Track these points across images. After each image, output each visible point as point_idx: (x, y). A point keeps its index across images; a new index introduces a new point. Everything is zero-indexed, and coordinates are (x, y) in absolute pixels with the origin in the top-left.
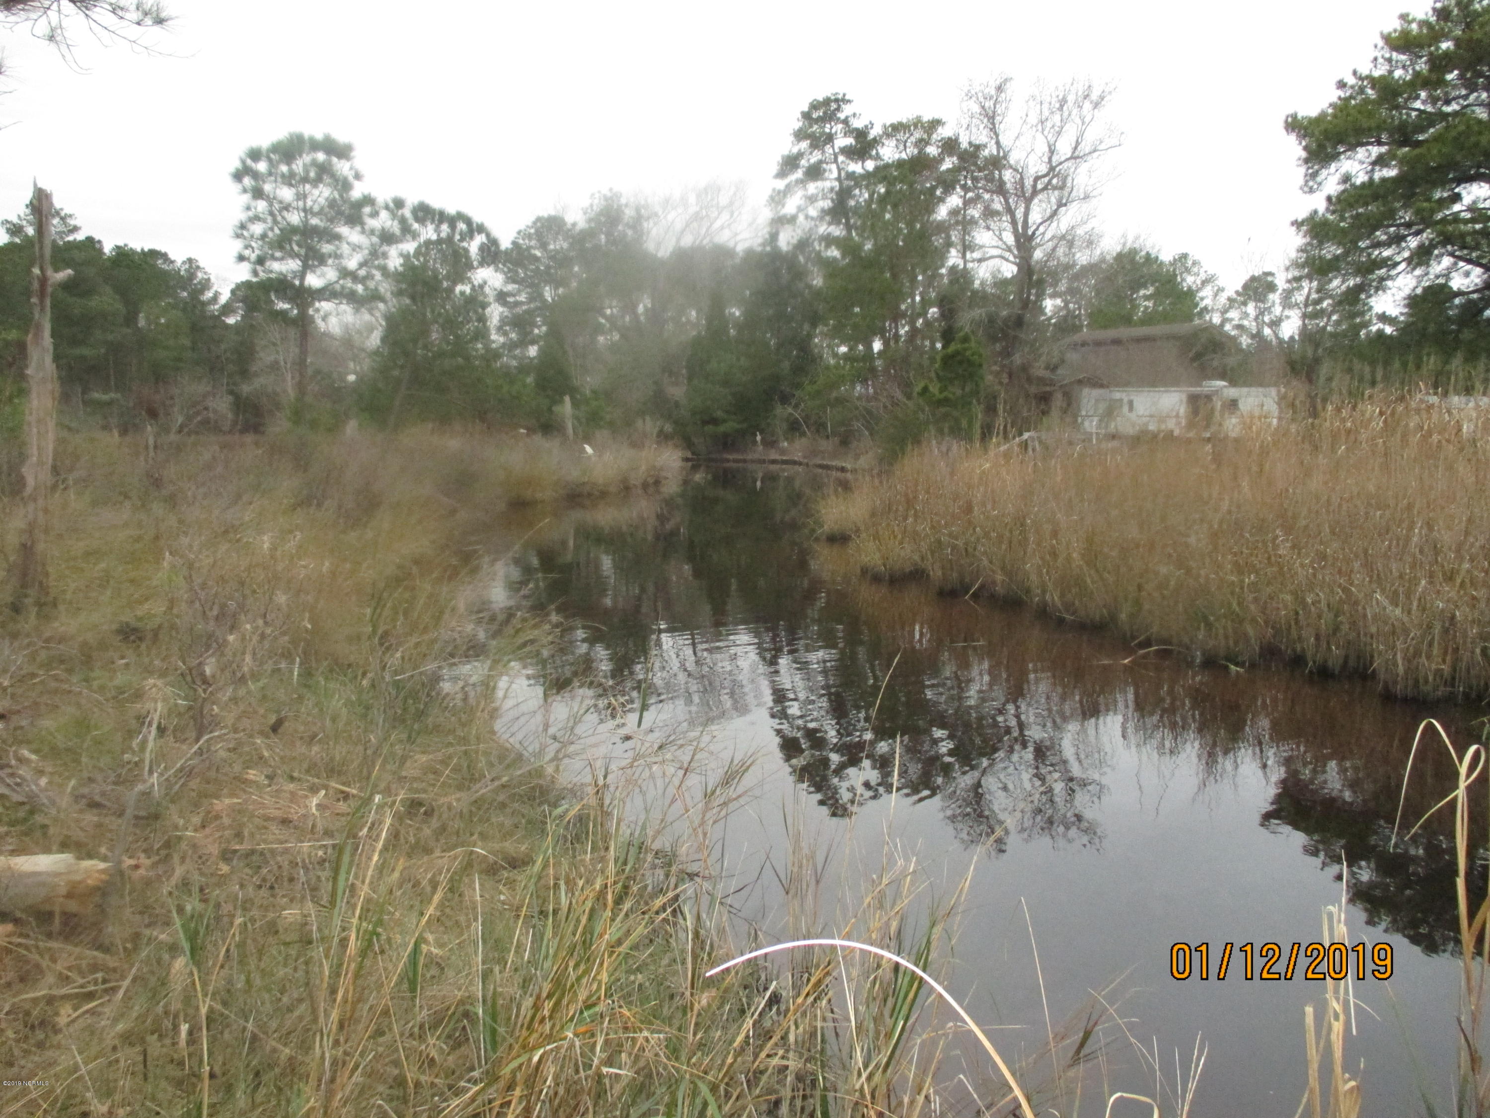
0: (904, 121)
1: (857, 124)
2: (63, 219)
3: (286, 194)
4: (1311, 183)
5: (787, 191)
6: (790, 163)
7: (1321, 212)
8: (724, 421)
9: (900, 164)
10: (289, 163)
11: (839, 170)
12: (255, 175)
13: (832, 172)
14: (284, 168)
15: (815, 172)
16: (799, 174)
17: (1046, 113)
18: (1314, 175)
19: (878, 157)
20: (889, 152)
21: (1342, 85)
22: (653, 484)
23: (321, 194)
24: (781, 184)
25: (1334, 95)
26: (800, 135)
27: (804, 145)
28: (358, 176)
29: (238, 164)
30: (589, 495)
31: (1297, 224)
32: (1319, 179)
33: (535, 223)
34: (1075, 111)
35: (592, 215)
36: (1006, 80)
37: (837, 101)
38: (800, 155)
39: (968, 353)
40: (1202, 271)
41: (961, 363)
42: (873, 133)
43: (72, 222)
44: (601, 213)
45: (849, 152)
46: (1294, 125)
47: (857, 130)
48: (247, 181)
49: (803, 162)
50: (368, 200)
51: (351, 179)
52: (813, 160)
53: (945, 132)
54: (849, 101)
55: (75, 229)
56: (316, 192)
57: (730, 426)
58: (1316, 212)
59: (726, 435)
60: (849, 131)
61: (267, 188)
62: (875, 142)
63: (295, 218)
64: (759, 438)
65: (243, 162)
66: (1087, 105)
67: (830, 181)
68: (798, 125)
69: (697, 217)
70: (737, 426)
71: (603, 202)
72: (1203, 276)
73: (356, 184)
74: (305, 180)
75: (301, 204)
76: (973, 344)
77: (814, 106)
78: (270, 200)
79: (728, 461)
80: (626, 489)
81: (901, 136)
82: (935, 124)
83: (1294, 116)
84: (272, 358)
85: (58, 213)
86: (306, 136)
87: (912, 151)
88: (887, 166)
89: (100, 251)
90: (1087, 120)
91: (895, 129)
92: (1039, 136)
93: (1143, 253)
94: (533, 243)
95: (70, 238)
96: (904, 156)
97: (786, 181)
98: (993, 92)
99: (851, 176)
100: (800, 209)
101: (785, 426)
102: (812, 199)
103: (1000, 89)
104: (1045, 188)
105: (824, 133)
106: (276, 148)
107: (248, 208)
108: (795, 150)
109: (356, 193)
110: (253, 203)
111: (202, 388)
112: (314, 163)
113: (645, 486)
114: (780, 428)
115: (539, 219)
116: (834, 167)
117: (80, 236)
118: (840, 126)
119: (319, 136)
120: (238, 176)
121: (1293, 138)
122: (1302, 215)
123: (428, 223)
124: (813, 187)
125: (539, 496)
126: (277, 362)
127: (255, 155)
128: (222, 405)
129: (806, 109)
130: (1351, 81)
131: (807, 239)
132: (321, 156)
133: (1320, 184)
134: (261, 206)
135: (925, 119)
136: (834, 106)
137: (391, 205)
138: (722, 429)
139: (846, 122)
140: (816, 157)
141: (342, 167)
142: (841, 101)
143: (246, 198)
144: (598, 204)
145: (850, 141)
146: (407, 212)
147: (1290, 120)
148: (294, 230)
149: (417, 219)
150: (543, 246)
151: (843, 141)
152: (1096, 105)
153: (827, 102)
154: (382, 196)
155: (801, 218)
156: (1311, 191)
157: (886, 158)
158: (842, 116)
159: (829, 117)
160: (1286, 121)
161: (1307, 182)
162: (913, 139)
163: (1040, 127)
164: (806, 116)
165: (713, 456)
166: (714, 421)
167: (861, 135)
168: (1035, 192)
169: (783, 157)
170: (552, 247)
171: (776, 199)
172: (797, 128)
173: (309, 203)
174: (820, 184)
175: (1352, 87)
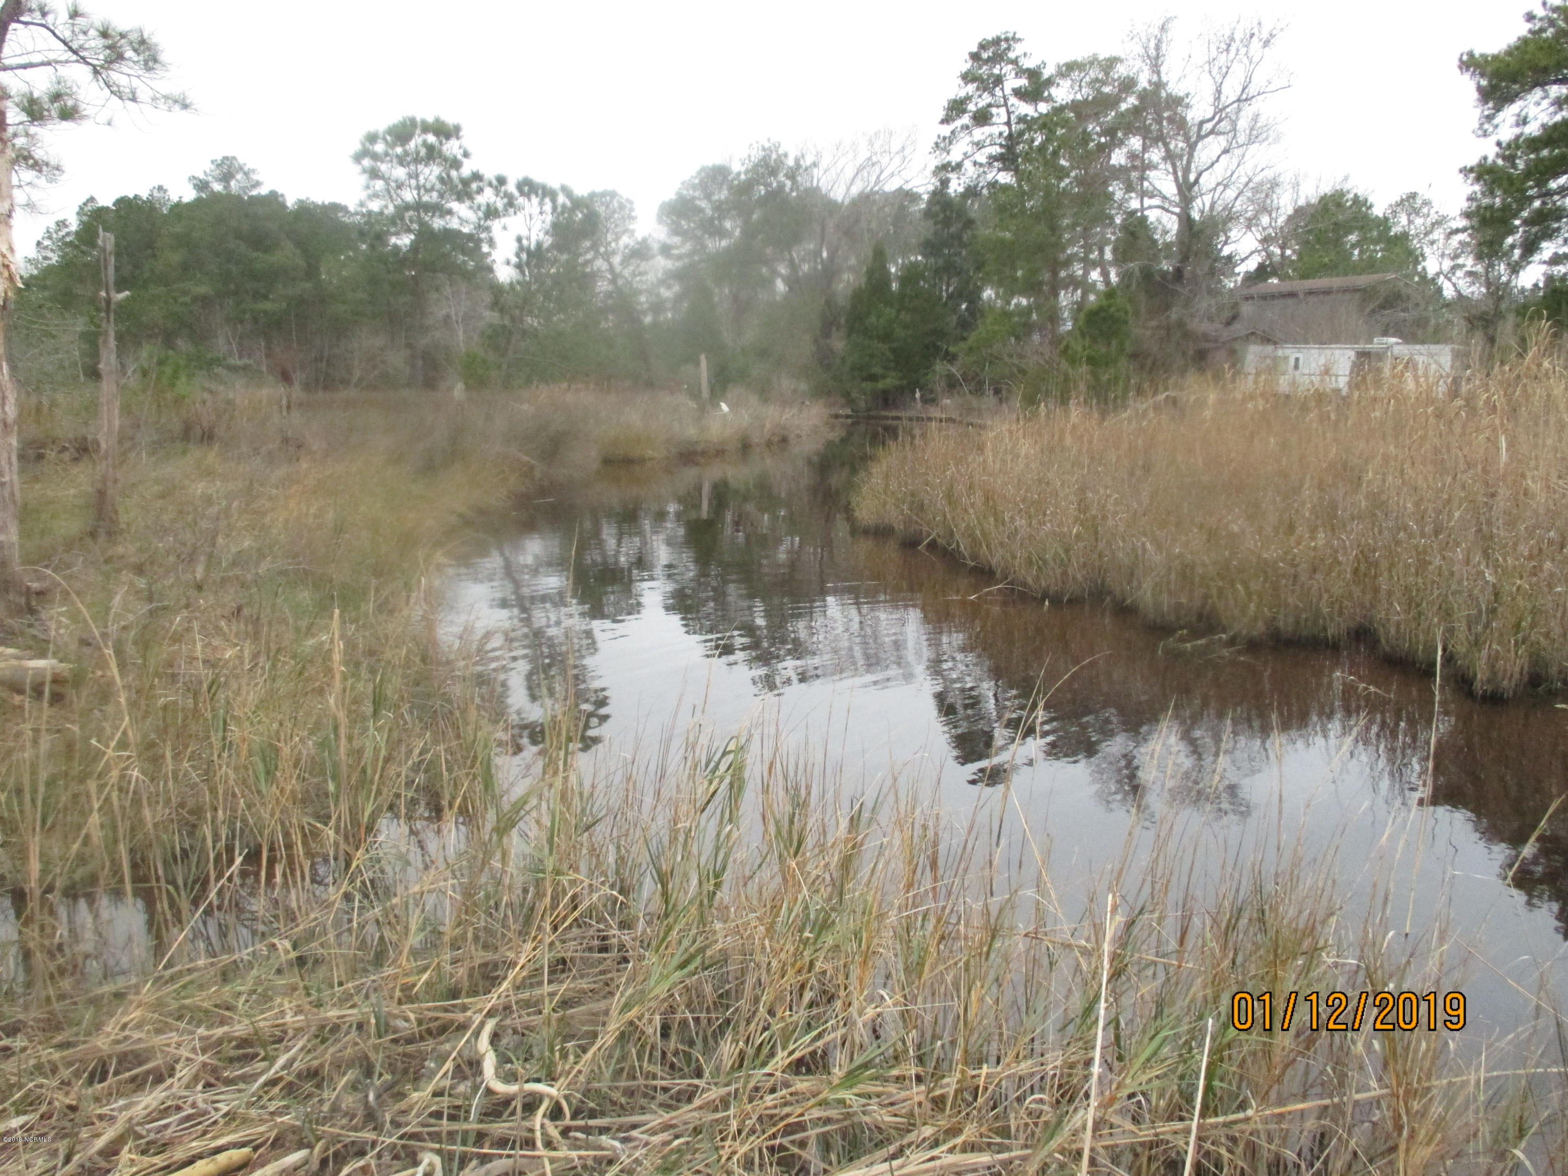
0: (1079, 59)
1: (1028, 64)
2: (246, 174)
3: (400, 173)
4: (1486, 126)
5: (950, 139)
6: (956, 107)
7: (1490, 161)
8: (884, 377)
9: (1075, 106)
10: (403, 145)
11: (1009, 113)
12: (375, 157)
13: (1000, 115)
14: (399, 150)
15: (982, 118)
16: (966, 119)
17: (1214, 53)
18: (1489, 118)
19: (1049, 99)
20: (1063, 93)
21: (1530, 17)
22: (782, 441)
23: (431, 173)
24: (946, 130)
25: (1523, 29)
26: (967, 77)
27: (971, 88)
28: (466, 155)
29: (358, 147)
30: (703, 453)
31: (1466, 171)
32: (1496, 121)
33: (699, 173)
34: (1243, 51)
35: (750, 166)
36: (1168, 20)
37: (1007, 40)
38: (968, 98)
39: (1112, 309)
40: (1433, 211)
41: (1104, 319)
42: (1046, 73)
43: (255, 177)
44: (756, 166)
45: (1019, 93)
46: (1470, 63)
47: (1028, 70)
48: (367, 162)
49: (971, 107)
50: (477, 177)
51: (459, 157)
52: (982, 104)
53: (1121, 70)
54: (1019, 40)
55: (257, 184)
56: (427, 171)
57: (890, 381)
58: (1485, 158)
59: (885, 392)
60: (1021, 72)
61: (383, 167)
62: (1049, 82)
63: (409, 196)
64: (918, 395)
65: (363, 145)
66: (1256, 44)
67: (998, 127)
68: (966, 66)
69: (870, 163)
70: (897, 383)
71: (762, 153)
72: (1433, 217)
73: (465, 161)
74: (417, 160)
75: (413, 182)
76: (1119, 300)
77: (983, 46)
78: (387, 180)
79: (887, 418)
80: (746, 447)
81: (1075, 75)
82: (1112, 62)
83: (1471, 54)
84: (444, 312)
85: (241, 168)
86: (418, 119)
87: (1087, 92)
88: (1062, 108)
89: (283, 206)
90: (1255, 60)
91: (1070, 68)
92: (1206, 77)
93: (1351, 196)
94: (697, 194)
95: (254, 193)
96: (1079, 97)
97: (952, 127)
98: (1157, 32)
99: (1022, 119)
100: (966, 156)
101: (943, 383)
102: (979, 145)
103: (1163, 28)
104: (1212, 132)
105: (992, 75)
106: (391, 131)
107: (368, 187)
108: (962, 94)
109: (466, 171)
110: (372, 183)
111: (379, 341)
112: (425, 143)
113: (769, 444)
114: (940, 386)
115: (703, 169)
116: (1003, 110)
117: (264, 191)
118: (1010, 67)
119: (430, 119)
120: (358, 158)
121: (1467, 76)
122: (1473, 161)
123: (533, 197)
124: (979, 133)
125: (650, 453)
126: (448, 316)
127: (372, 138)
128: (397, 359)
129: (975, 49)
130: (1540, 12)
131: (976, 186)
132: (431, 138)
133: (1496, 126)
134: (379, 185)
135: (1101, 58)
136: (1004, 45)
137: (495, 183)
138: (880, 385)
139: (1015, 62)
140: (986, 99)
141: (451, 148)
142: (1011, 40)
143: (364, 178)
144: (756, 155)
145: (1023, 82)
146: (511, 187)
147: (1465, 58)
148: (407, 207)
149: (522, 193)
150: (708, 196)
151: (1013, 82)
152: (1266, 43)
153: (997, 42)
154: (489, 174)
155: (968, 164)
156: (1485, 134)
157: (1059, 100)
158: (1012, 55)
159: (998, 58)
160: (1461, 60)
161: (1482, 124)
162: (1088, 79)
163: (1207, 67)
164: (975, 57)
165: (873, 413)
166: (872, 378)
167: (1033, 74)
168: (1200, 137)
169: (949, 102)
170: (716, 197)
171: (944, 144)
172: (964, 70)
173: (422, 179)
174: (987, 130)
175: (1541, 19)
